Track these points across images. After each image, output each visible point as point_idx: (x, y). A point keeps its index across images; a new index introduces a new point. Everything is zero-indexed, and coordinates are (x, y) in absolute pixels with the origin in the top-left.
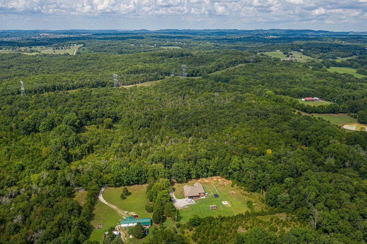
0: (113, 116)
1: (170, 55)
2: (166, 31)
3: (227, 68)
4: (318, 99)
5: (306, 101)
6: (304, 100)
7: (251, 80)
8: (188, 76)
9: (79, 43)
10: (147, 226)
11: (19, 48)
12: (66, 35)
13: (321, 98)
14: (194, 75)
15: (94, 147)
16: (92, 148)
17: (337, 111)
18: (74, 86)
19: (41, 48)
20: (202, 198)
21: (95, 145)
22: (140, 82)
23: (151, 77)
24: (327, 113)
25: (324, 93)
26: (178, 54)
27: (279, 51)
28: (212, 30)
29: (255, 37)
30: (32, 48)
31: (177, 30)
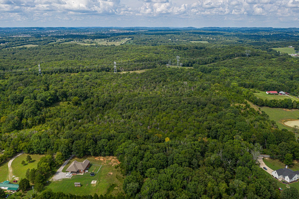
0: (84, 96)
1: (186, 48)
2: (209, 29)
3: (223, 60)
4: (283, 93)
5: (269, 94)
6: (268, 93)
7: (232, 72)
8: (183, 66)
9: (130, 37)
10: (13, 191)
11: (86, 40)
12: (128, 31)
13: (288, 92)
14: (190, 65)
15: (46, 119)
16: (45, 120)
17: (290, 106)
18: (83, 70)
19: (101, 40)
20: (80, 174)
21: (48, 118)
22: (139, 69)
23: (149, 65)
24: (279, 107)
25: (291, 87)
26: (193, 47)
27: (292, 47)
28: (249, 28)
29: (284, 34)
30: (94, 40)
31: (218, 28)
